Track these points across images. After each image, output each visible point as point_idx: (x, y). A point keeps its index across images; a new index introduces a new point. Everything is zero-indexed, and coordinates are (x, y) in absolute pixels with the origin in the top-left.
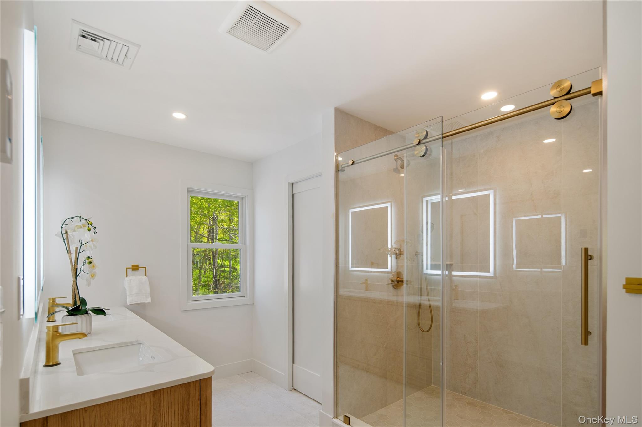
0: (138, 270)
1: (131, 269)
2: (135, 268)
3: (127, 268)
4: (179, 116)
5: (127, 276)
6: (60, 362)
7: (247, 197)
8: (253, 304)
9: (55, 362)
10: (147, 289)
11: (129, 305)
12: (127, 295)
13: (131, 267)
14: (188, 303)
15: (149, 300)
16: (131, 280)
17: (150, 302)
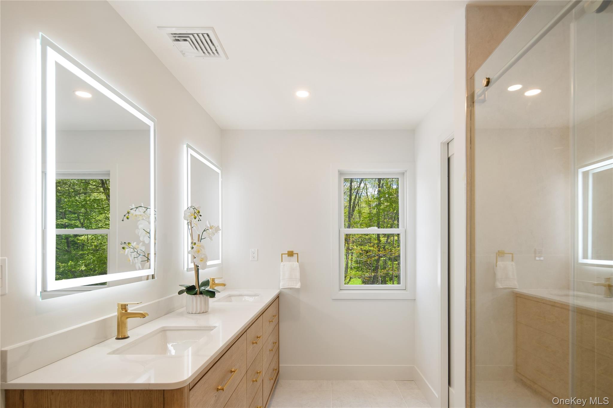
0: (293, 256)
1: (287, 255)
2: (291, 254)
3: (282, 254)
4: (302, 94)
5: (282, 261)
6: (129, 336)
7: (407, 171)
8: (415, 300)
9: (124, 336)
10: (298, 274)
11: (282, 289)
12: (281, 279)
13: (287, 253)
14: (340, 292)
15: (298, 286)
16: (284, 265)
17: (300, 287)
